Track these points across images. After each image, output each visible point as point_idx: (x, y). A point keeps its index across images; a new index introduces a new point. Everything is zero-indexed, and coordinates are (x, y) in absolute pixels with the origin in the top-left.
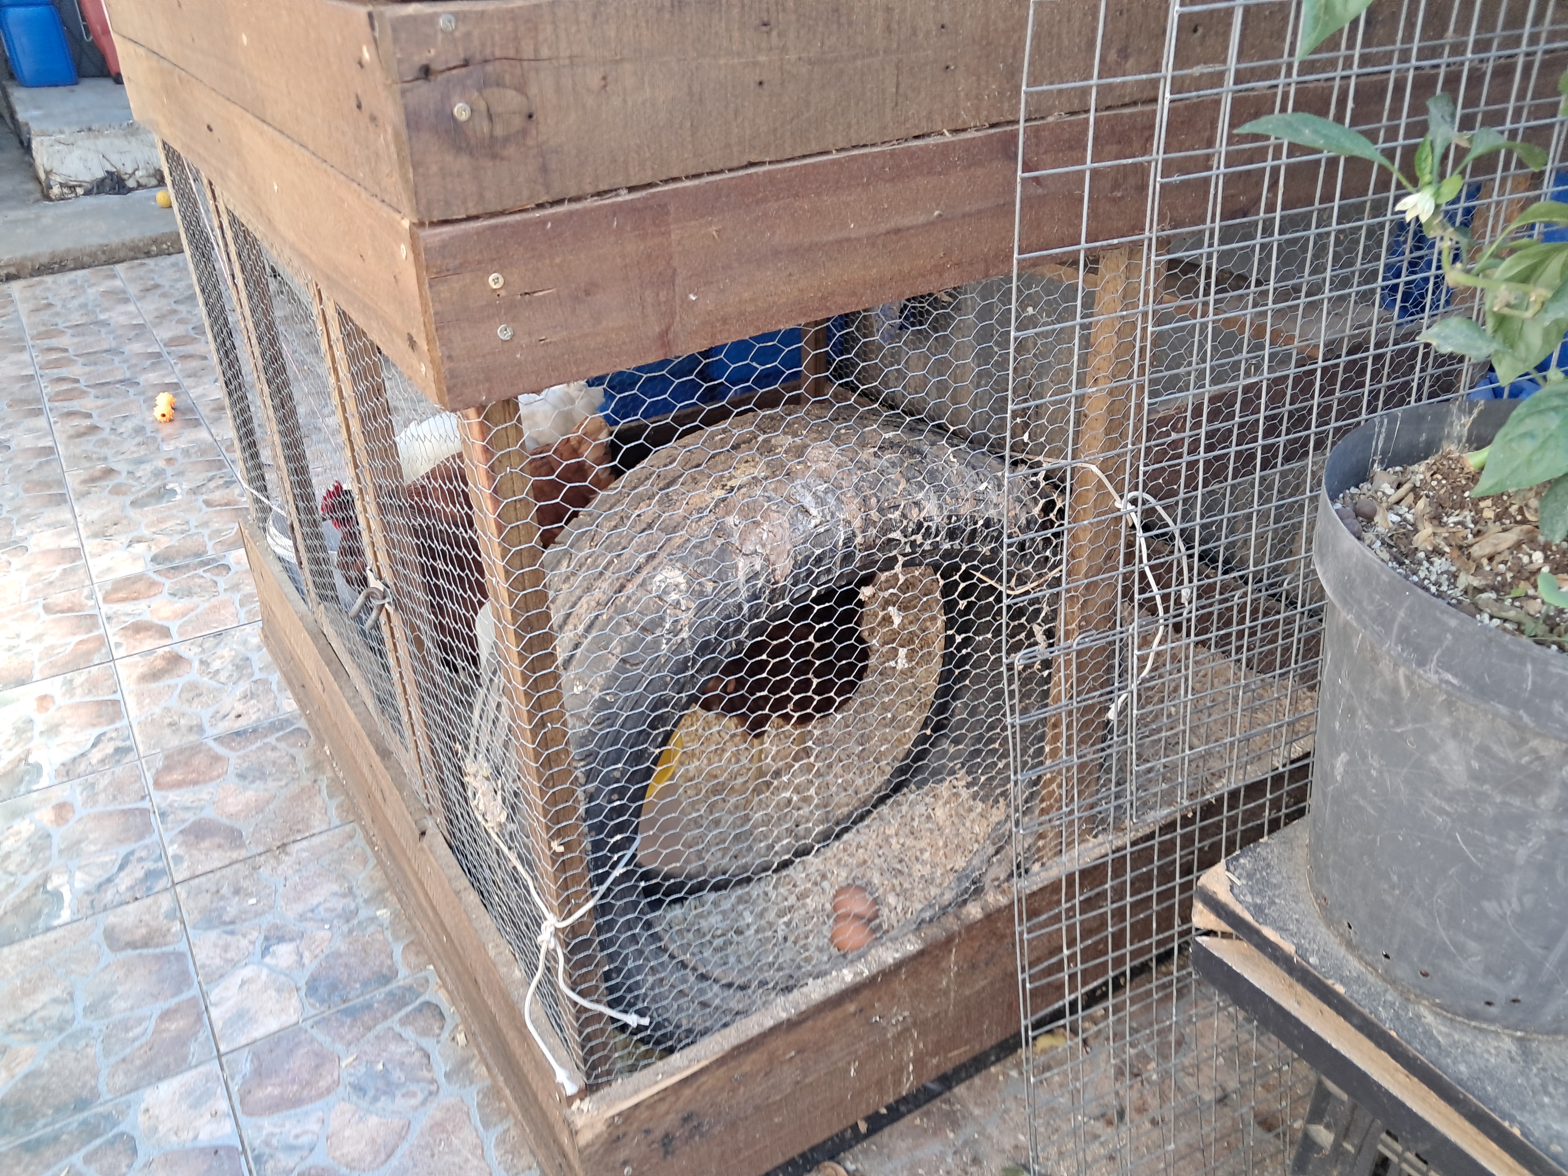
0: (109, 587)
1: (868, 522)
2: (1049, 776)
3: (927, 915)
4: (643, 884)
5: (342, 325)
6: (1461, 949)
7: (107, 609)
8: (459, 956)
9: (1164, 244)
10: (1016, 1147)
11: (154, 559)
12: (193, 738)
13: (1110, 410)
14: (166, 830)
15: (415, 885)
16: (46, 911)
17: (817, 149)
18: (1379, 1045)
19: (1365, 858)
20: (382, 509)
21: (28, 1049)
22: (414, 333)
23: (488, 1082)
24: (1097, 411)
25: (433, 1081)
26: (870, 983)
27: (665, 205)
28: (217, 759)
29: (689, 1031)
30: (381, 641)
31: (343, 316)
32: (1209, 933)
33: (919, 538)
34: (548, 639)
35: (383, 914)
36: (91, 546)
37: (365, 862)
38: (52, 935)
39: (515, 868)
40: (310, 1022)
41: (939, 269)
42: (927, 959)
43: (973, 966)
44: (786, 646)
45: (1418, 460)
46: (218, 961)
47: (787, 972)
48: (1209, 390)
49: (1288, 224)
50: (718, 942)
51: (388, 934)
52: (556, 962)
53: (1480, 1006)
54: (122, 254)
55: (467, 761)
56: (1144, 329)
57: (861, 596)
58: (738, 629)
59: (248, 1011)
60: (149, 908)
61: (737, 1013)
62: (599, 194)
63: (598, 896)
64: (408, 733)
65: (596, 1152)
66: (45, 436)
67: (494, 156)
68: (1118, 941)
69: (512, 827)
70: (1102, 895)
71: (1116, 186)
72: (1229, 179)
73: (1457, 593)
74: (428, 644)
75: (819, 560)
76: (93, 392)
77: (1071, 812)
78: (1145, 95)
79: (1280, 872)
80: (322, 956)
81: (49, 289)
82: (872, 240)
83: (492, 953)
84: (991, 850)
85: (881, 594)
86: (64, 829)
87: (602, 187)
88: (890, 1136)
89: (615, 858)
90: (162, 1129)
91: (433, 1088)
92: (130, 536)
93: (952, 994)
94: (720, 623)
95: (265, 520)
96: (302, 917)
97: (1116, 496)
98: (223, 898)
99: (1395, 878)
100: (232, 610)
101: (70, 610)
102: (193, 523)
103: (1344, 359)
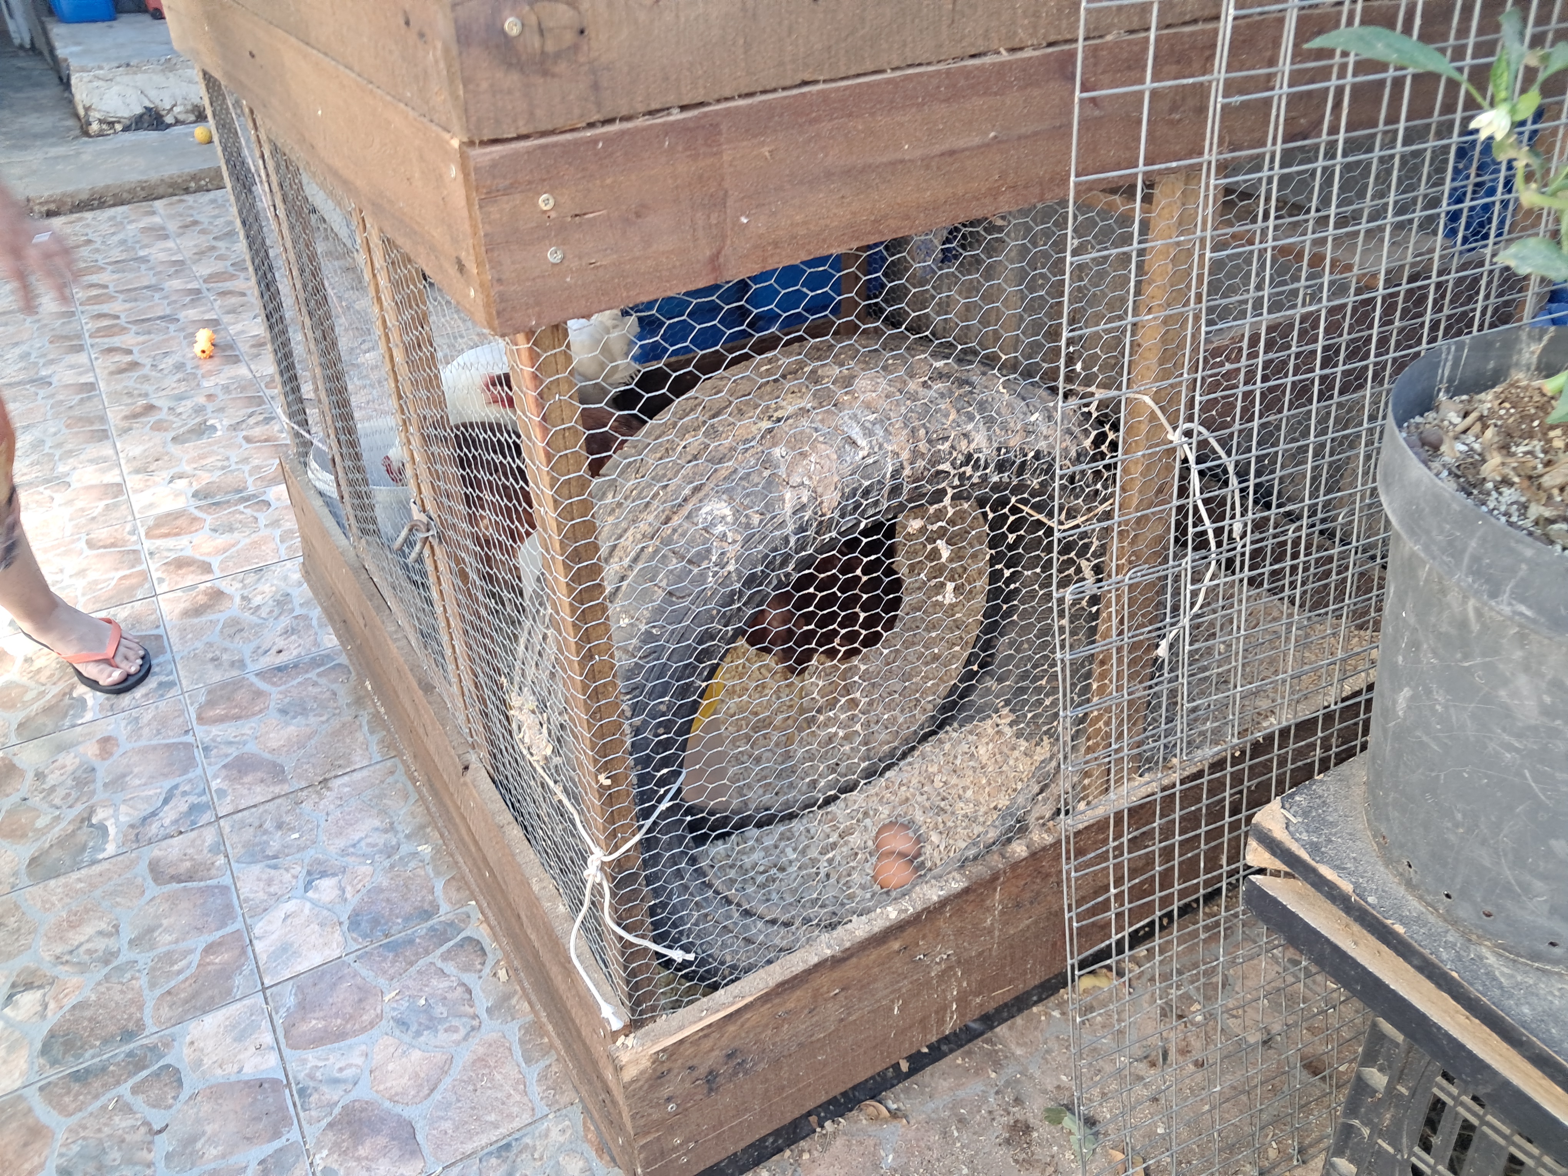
0: (151, 523)
1: (916, 454)
2: (1096, 713)
3: (971, 853)
4: (689, 818)
5: (386, 253)
6: (1526, 888)
7: (148, 545)
8: (502, 891)
9: (1224, 168)
10: (1058, 1087)
11: (195, 495)
12: (235, 673)
13: (1164, 340)
14: (209, 764)
15: (458, 820)
16: (91, 844)
17: (872, 68)
18: (1439, 986)
19: (1428, 795)
20: (426, 440)
21: (75, 980)
22: (463, 255)
23: (531, 1017)
24: (1151, 340)
25: (475, 1016)
26: (915, 921)
27: (717, 125)
28: (259, 694)
29: (734, 967)
30: (424, 574)
31: (389, 243)
32: (1261, 871)
33: (968, 470)
34: (595, 570)
35: (425, 849)
36: (133, 481)
37: (406, 797)
38: (97, 869)
39: (560, 801)
40: (353, 956)
41: (994, 193)
42: (971, 897)
43: (1018, 905)
44: (834, 579)
45: (1486, 388)
46: (261, 895)
47: (830, 909)
48: (1266, 318)
49: (1351, 146)
50: (760, 879)
51: (429, 869)
52: (602, 896)
53: (1544, 947)
54: (161, 191)
55: (513, 695)
56: (1202, 256)
57: (910, 530)
58: (784, 563)
59: (291, 945)
60: (193, 841)
61: (781, 950)
62: (651, 113)
63: (644, 830)
64: (451, 667)
65: (641, 1088)
66: (86, 372)
67: (545, 73)
68: (1166, 880)
69: (557, 760)
70: (1150, 834)
71: (1174, 109)
72: (1293, 99)
73: (1528, 523)
74: (473, 576)
75: (866, 493)
76: (134, 328)
77: (1119, 750)
78: (1207, 13)
79: (1336, 810)
80: (364, 891)
81: (88, 225)
82: (927, 161)
83: (536, 888)
84: (1036, 788)
85: (930, 527)
86: (107, 763)
87: (654, 106)
88: (932, 1075)
89: (662, 791)
90: (207, 1062)
91: (475, 1023)
92: (172, 472)
93: (997, 933)
94: (767, 556)
95: (306, 454)
96: (344, 852)
97: (1169, 428)
98: (266, 832)
99: (1459, 816)
100: (272, 545)
101: (113, 545)
102: (234, 459)
103: (1405, 287)
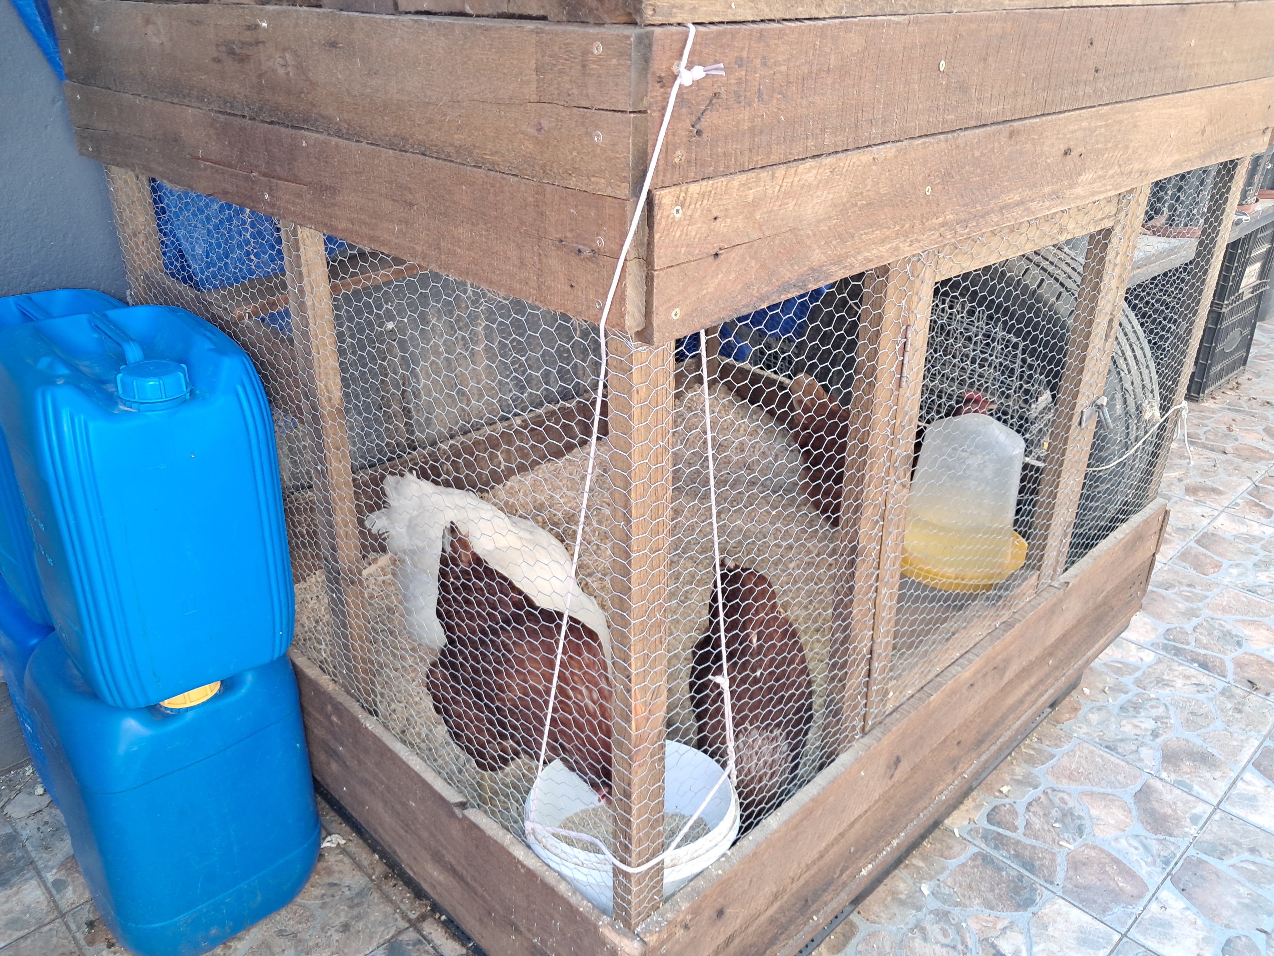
23: (1023, 765)
25: (1045, 793)
35: (925, 889)
40: (1055, 889)
51: (943, 876)
80: (994, 913)
91: (1049, 791)
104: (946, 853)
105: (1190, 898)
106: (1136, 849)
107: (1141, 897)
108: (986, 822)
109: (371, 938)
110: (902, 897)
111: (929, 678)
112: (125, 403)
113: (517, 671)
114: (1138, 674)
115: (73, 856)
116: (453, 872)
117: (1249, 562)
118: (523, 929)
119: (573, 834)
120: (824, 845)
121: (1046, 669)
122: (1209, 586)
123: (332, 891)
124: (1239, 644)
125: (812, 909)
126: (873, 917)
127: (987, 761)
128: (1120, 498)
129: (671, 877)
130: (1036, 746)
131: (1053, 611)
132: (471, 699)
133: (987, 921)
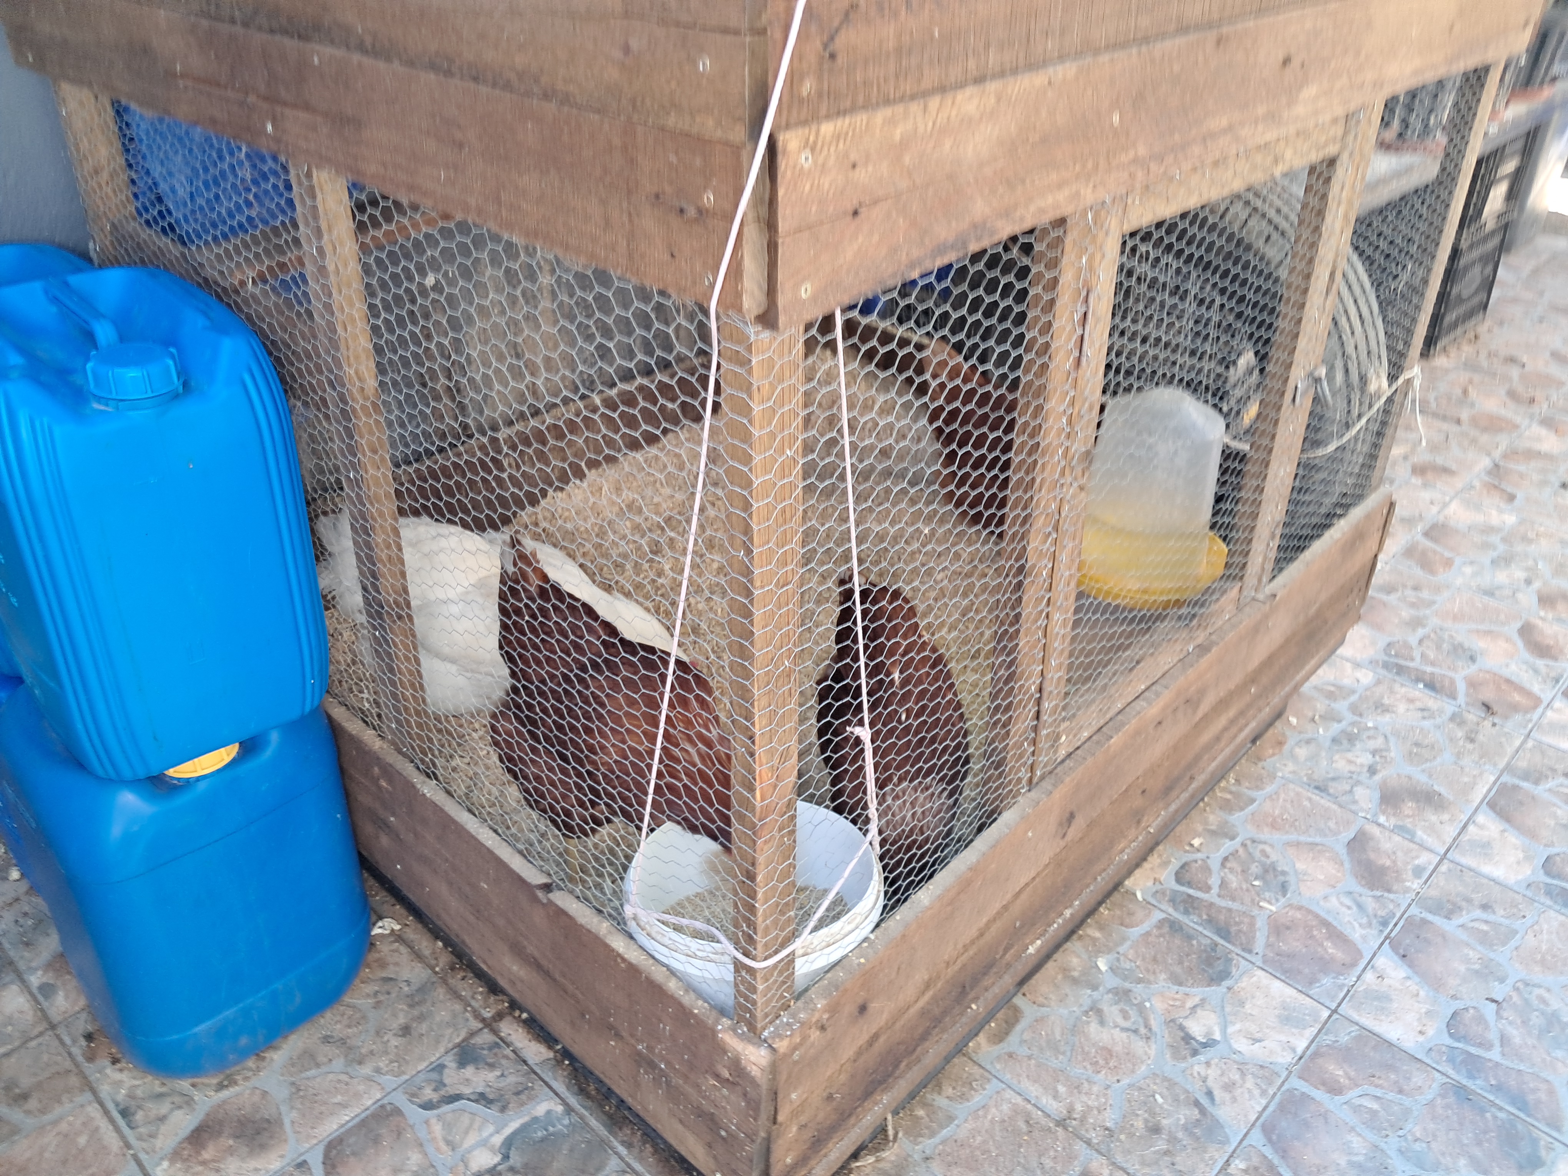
23: (1219, 813)
25: (1244, 845)
35: (1103, 964)
40: (1253, 959)
46: (1249, 1083)
51: (1123, 948)
59: (1279, 1016)
80: (1182, 989)
90: (1423, 1008)
91: (1249, 843)
104: (1127, 921)
105: (1411, 965)
106: (1349, 908)
107: (1354, 965)
108: (1173, 882)
109: (438, 1042)
110: (1075, 974)
111: (1108, 716)
112: (99, 399)
113: (612, 729)
114: (1354, 698)
115: (62, 955)
116: (538, 966)
117: (1486, 559)
118: (624, 1034)
119: (685, 922)
120: (985, 920)
121: (1247, 698)
122: (1437, 589)
123: (386, 987)
124: (1472, 659)
125: (970, 996)
126: (1041, 1000)
127: (1176, 811)
128: (1338, 489)
129: (803, 968)
130: (1233, 789)
131: (1256, 630)
132: (555, 760)
133: (1175, 1000)
